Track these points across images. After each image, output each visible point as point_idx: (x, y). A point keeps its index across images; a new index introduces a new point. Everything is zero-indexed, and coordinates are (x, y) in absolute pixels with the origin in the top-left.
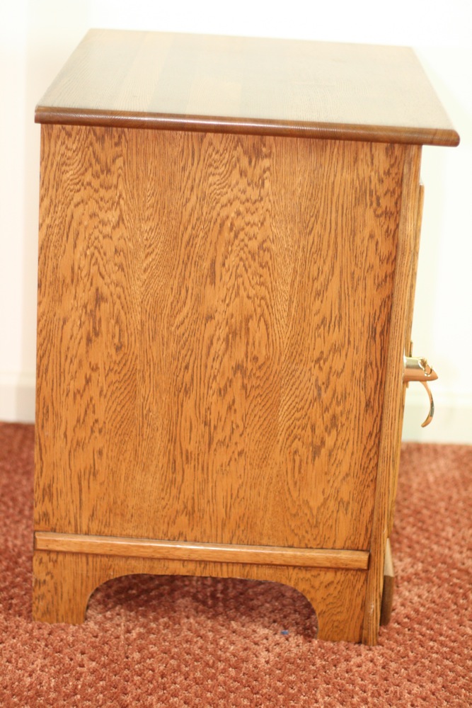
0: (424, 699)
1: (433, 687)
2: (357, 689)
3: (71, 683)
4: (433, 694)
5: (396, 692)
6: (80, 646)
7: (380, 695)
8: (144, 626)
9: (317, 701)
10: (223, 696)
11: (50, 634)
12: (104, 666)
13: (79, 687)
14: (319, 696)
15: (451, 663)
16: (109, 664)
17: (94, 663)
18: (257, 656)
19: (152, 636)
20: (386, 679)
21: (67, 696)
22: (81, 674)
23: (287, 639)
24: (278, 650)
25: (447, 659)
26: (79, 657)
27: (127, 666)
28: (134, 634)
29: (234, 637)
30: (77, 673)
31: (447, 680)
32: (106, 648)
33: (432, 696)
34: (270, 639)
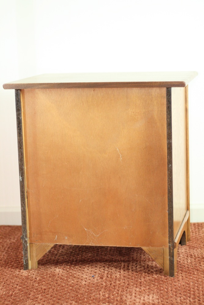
0: (140, 292)
1: (145, 288)
2: (116, 290)
3: (11, 293)
4: (144, 290)
5: (130, 290)
6: (17, 283)
7: (124, 291)
8: (42, 277)
9: (100, 294)
10: (65, 294)
11: (7, 280)
12: (24, 288)
13: (14, 293)
14: (101, 292)
15: (154, 282)
16: (26, 287)
17: (20, 287)
18: (81, 283)
19: (44, 280)
20: (128, 288)
21: (8, 296)
22: (15, 290)
23: (94, 278)
24: (89, 281)
25: (153, 281)
26: (15, 286)
27: (33, 288)
28: (38, 279)
29: (74, 279)
30: (14, 290)
31: (151, 287)
32: (26, 283)
33: (144, 291)
34: (88, 278)
